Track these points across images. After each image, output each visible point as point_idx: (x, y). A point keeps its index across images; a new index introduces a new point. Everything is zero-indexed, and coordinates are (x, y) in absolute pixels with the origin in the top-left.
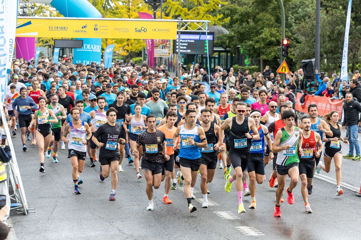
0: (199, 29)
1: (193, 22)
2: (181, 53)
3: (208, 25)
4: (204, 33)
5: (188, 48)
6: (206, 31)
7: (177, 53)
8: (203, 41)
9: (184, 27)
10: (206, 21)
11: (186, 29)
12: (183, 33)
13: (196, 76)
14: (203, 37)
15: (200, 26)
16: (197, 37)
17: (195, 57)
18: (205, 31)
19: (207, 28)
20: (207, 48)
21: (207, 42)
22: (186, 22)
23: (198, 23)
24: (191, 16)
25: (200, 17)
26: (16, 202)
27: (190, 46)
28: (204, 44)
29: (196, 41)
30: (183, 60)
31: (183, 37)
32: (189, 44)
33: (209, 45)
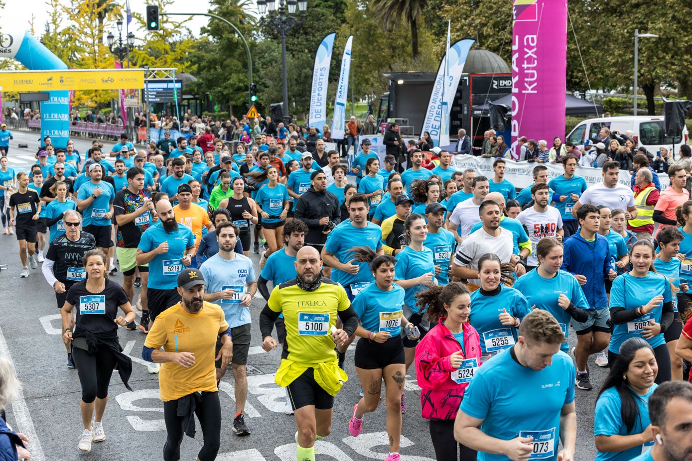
0: (167, 77)
1: (160, 71)
2: (150, 102)
3: (176, 73)
4: (171, 81)
5: (157, 96)
6: (174, 79)
7: (145, 102)
8: (172, 89)
9: (152, 76)
10: (174, 69)
11: (155, 77)
12: (150, 82)
14: (171, 85)
15: (167, 74)
16: (164, 85)
17: (165, 106)
18: (172, 79)
19: (174, 76)
20: (176, 96)
21: (175, 90)
22: (153, 71)
23: (166, 71)
24: (158, 65)
25: (167, 65)
27: (158, 94)
28: (172, 93)
29: (164, 89)
30: (152, 109)
31: (151, 86)
32: (158, 92)
33: (178, 93)
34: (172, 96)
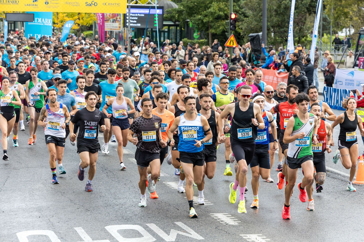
0: (149, 3)
2: (131, 27)
4: (153, 8)
5: (138, 21)
6: (156, 5)
7: (127, 27)
8: (153, 15)
11: (137, 3)
12: (133, 7)
13: (146, 50)
14: (152, 11)
16: (147, 11)
17: (145, 31)
18: (154, 5)
19: (156, 2)
20: (157, 22)
21: (157, 16)
27: (140, 20)
28: (153, 18)
29: (146, 15)
30: (133, 34)
31: (133, 11)
32: (139, 18)
33: (159, 19)
34: (154, 22)
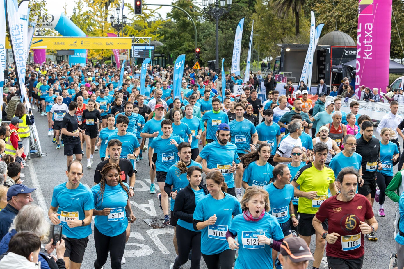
0: (145, 43)
1: (141, 39)
2: (135, 58)
3: (151, 40)
4: (148, 45)
5: (139, 54)
6: (150, 44)
7: (132, 58)
8: (148, 50)
9: (136, 42)
10: (150, 38)
11: (138, 43)
12: (135, 45)
14: (148, 48)
15: (146, 41)
16: (144, 48)
18: (149, 44)
19: (150, 42)
20: (150, 54)
21: (150, 51)
22: (137, 39)
23: (145, 39)
24: (140, 35)
25: (146, 35)
26: (34, 149)
27: (140, 53)
28: (148, 52)
29: (143, 50)
30: (136, 62)
31: (135, 47)
32: (140, 52)
33: (152, 52)
34: (148, 54)
